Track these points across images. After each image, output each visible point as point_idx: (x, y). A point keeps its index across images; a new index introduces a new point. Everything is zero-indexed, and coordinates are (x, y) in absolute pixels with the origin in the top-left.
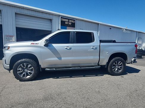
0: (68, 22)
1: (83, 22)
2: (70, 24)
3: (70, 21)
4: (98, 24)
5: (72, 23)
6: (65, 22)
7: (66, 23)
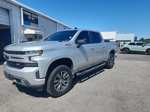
0: (31, 17)
1: (44, 18)
2: (33, 19)
3: (33, 16)
4: (56, 22)
5: (35, 18)
6: (27, 16)
7: (30, 18)
